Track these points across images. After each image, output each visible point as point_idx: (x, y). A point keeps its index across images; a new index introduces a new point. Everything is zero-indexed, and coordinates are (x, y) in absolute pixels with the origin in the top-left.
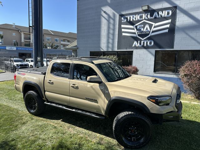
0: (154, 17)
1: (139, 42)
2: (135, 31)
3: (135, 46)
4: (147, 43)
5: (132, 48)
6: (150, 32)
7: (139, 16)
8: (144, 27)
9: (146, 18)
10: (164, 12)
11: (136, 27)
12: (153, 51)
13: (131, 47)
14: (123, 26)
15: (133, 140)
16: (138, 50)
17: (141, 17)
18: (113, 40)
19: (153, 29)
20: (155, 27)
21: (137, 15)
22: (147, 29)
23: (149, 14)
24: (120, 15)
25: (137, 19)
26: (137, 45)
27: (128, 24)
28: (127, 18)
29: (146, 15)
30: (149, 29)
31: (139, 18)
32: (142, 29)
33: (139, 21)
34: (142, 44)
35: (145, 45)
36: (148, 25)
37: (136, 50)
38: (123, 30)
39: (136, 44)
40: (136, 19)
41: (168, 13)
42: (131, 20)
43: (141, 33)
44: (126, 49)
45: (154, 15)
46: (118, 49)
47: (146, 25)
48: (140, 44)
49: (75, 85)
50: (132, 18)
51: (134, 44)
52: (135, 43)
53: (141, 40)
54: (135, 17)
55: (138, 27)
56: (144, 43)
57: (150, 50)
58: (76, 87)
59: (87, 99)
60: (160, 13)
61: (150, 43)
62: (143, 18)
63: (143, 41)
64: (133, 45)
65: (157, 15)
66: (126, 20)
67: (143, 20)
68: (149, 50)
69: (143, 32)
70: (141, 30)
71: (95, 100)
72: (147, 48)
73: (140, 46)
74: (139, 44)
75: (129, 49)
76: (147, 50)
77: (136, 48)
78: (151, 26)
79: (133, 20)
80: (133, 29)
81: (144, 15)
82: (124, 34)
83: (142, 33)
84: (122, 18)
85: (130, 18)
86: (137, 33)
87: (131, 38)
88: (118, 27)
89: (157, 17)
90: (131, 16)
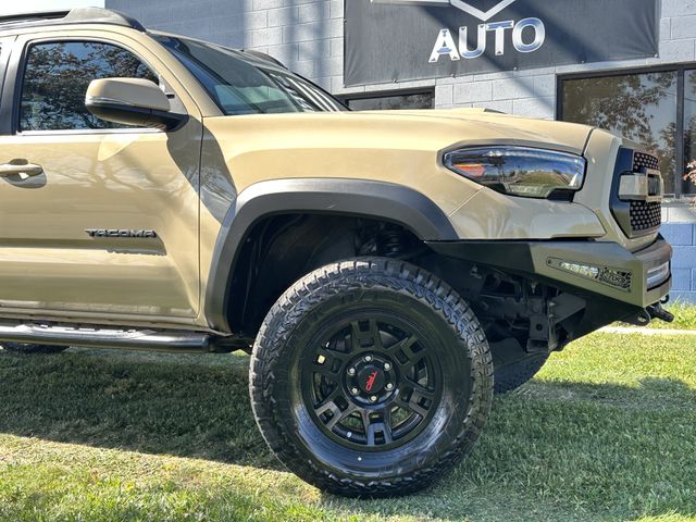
1: (463, 32)
3: (444, 58)
4: (508, 34)
5: (430, 71)
12: (545, 79)
13: (419, 63)
15: (371, 443)
16: (462, 81)
18: (320, 31)
26: (454, 54)
34: (482, 43)
35: (499, 47)
37: (451, 80)
39: (450, 43)
44: (395, 78)
46: (347, 83)
48: (472, 44)
49: (24, 162)
51: (438, 46)
52: (444, 38)
53: (474, 24)
57: (526, 74)
58: (32, 173)
59: (99, 240)
61: (528, 36)
63: (487, 27)
64: (435, 56)
68: (521, 73)
71: (144, 236)
73: (472, 55)
74: (463, 48)
75: (412, 75)
76: (512, 77)
77: (451, 67)
87: (416, 12)
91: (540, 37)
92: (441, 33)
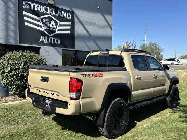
3: (43, 42)
4: (54, 40)
5: (40, 44)
6: (56, 29)
9: (51, 13)
11: (42, 19)
12: (60, 50)
13: (37, 42)
14: (24, 13)
16: (46, 47)
17: (46, 10)
19: (59, 27)
20: (60, 25)
22: (53, 25)
23: (54, 10)
26: (44, 41)
28: (30, 5)
30: (55, 26)
31: (44, 10)
32: (49, 25)
35: (53, 42)
36: (53, 21)
37: (44, 46)
38: (25, 18)
39: (44, 39)
40: (40, 9)
42: (36, 9)
43: (47, 28)
44: (32, 44)
45: (58, 13)
47: (52, 21)
48: (48, 40)
52: (42, 38)
54: (40, 7)
55: (44, 21)
56: (51, 40)
60: (63, 13)
61: (57, 41)
63: (50, 38)
64: (41, 41)
66: (28, 7)
67: (48, 14)
68: (57, 48)
69: (49, 27)
70: (47, 25)
72: (54, 45)
73: (48, 43)
74: (46, 41)
76: (55, 48)
78: (56, 23)
80: (39, 21)
81: (49, 9)
82: (27, 24)
83: (49, 29)
85: (34, 6)
86: (44, 27)
88: (18, 12)
89: (61, 16)
90: (35, 4)
91: (59, 42)
92: (42, 37)
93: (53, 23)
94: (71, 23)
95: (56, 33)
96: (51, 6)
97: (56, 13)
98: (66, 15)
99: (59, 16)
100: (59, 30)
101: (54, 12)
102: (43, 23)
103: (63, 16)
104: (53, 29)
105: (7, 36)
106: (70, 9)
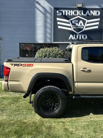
0: (86, 14)
2: (70, 25)
3: (71, 39)
5: (69, 41)
6: (84, 27)
7: (73, 12)
8: (78, 23)
9: (80, 15)
10: (94, 11)
11: (71, 21)
13: (67, 40)
14: (58, 19)
17: (76, 13)
19: (86, 25)
20: (88, 23)
21: (72, 11)
23: (82, 11)
24: (54, 8)
25: (72, 14)
26: (73, 38)
27: (63, 17)
28: (62, 12)
29: (80, 11)
30: (83, 24)
31: (73, 14)
32: (77, 24)
33: (73, 16)
34: (77, 37)
35: (80, 38)
36: (82, 21)
38: (59, 23)
39: (72, 37)
40: (70, 14)
41: (97, 13)
42: (67, 14)
43: (76, 28)
44: (63, 41)
45: (87, 13)
46: (54, 41)
47: (80, 21)
48: (76, 37)
50: (67, 13)
51: (70, 37)
52: (71, 36)
53: (76, 34)
54: (70, 12)
55: (73, 22)
56: (79, 36)
60: (91, 12)
62: (78, 14)
63: (78, 35)
64: (70, 38)
65: (89, 13)
66: (61, 14)
67: (77, 16)
69: (77, 27)
70: (76, 25)
73: (76, 39)
74: (74, 38)
75: (66, 42)
77: (72, 40)
78: (84, 22)
79: (68, 14)
80: (69, 23)
81: (78, 11)
82: (59, 27)
83: (77, 28)
84: (57, 12)
85: (65, 12)
86: (73, 27)
87: (67, 31)
88: (53, 19)
89: (89, 15)
90: (66, 11)
91: (86, 38)
93: (81, 22)
94: (99, 19)
95: (84, 30)
96: (80, 9)
97: (84, 13)
98: (94, 13)
99: (88, 15)
100: (86, 27)
101: (82, 13)
102: (72, 24)
103: (91, 14)
104: (81, 28)
105: (45, 37)
106: (99, 7)
